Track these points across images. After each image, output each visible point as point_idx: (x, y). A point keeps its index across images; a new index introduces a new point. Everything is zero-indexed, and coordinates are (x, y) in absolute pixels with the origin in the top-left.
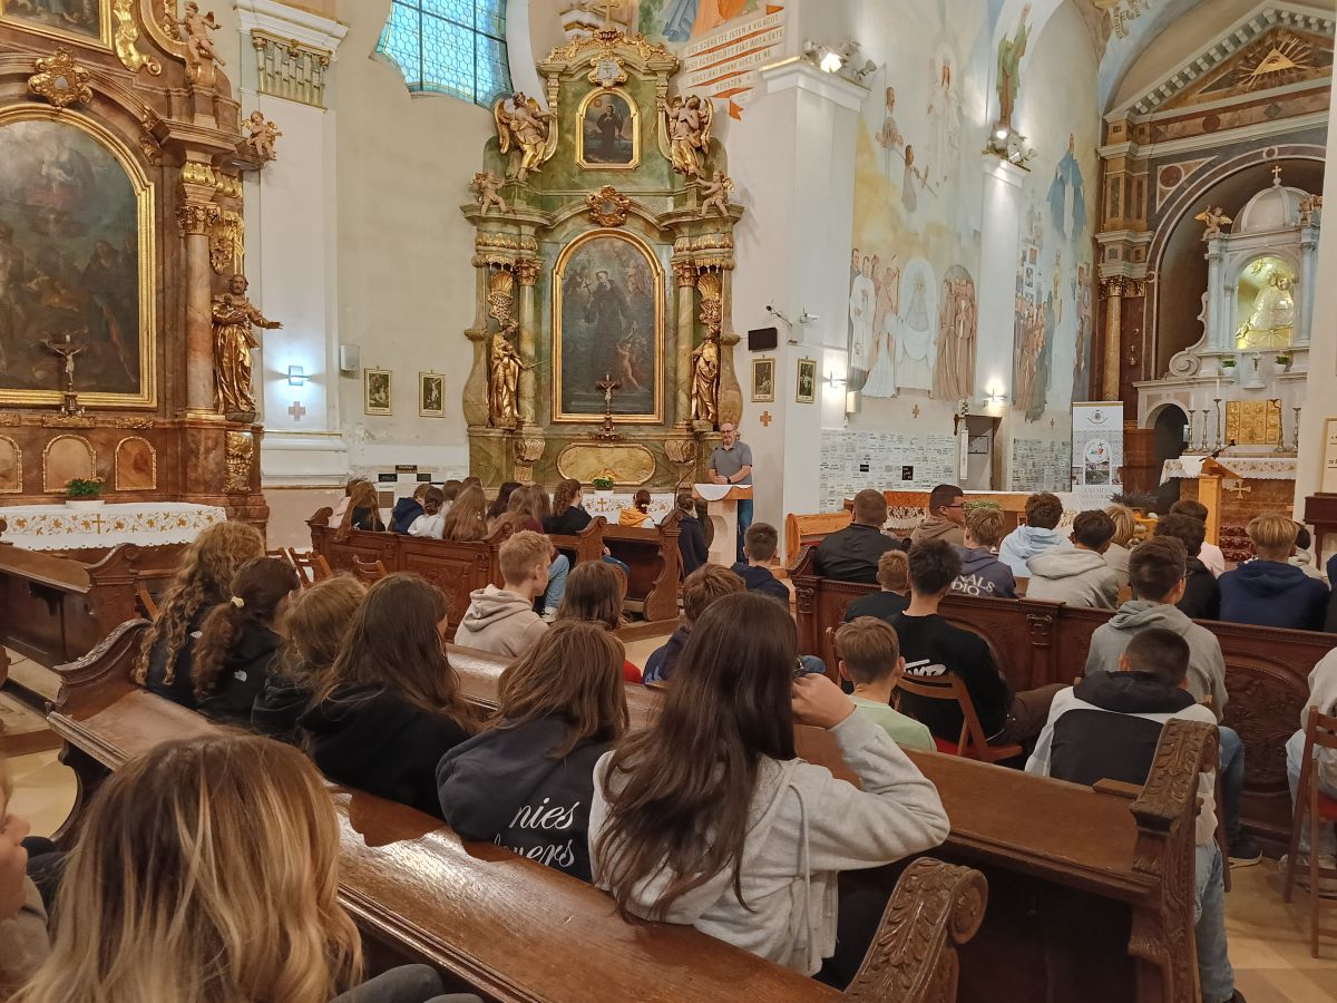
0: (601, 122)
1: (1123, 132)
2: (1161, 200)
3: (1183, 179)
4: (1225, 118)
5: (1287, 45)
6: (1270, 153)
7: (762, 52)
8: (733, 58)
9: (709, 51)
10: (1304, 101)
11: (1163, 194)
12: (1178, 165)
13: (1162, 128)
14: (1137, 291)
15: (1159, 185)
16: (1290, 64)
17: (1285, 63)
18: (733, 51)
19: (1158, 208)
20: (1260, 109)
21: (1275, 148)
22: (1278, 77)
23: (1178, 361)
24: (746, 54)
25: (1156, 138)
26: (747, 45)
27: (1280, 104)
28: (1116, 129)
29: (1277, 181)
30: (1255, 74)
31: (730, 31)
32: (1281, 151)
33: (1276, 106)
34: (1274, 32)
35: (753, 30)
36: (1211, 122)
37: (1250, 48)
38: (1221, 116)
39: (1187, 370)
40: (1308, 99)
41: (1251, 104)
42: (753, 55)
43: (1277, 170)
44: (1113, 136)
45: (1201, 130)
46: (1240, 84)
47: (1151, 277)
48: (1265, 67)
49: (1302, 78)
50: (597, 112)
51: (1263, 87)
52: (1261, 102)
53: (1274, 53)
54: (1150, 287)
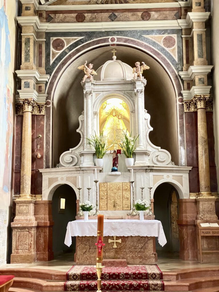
1: (32, 12)
2: (53, 58)
3: (66, 47)
4: (88, 16)
6: (113, 40)
10: (129, 14)
11: (54, 54)
12: (62, 38)
13: (52, 16)
14: (40, 111)
15: (52, 48)
19: (52, 62)
20: (107, 15)
21: (115, 37)
23: (66, 157)
25: (49, 20)
27: (116, 14)
28: (27, 9)
29: (115, 57)
32: (118, 40)
33: (115, 15)
36: (80, 17)
38: (86, 15)
39: (71, 163)
40: (131, 14)
41: (102, 11)
43: (115, 52)
44: (24, 12)
45: (75, 20)
47: (48, 104)
51: (106, 3)
52: (107, 11)
54: (48, 109)
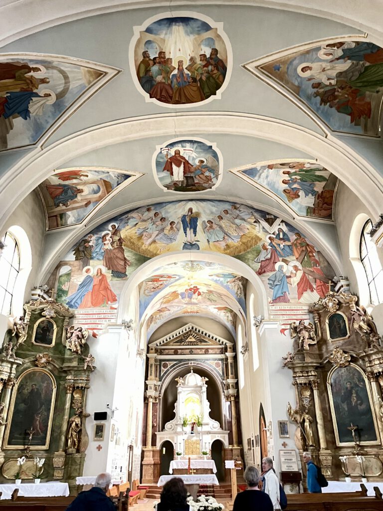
0: (43, 329)
1: (154, 351)
2: (163, 373)
3: (169, 367)
5: (194, 335)
6: (191, 363)
7: (107, 320)
8: (95, 319)
9: (86, 314)
10: (199, 351)
11: (163, 371)
12: (167, 362)
13: (163, 351)
14: (156, 401)
15: (162, 368)
16: (195, 340)
17: (193, 340)
18: (96, 316)
19: (162, 375)
20: (188, 351)
21: (192, 362)
22: (191, 343)
23: (168, 425)
24: (101, 319)
25: (161, 354)
26: (102, 316)
27: (193, 351)
28: (152, 349)
29: (192, 371)
30: (187, 341)
31: (96, 310)
32: (194, 363)
34: (190, 331)
35: (105, 312)
36: (176, 352)
37: (185, 334)
38: (179, 351)
39: (171, 428)
40: (199, 350)
41: (186, 349)
42: (104, 320)
43: (192, 368)
44: (151, 351)
45: (174, 353)
46: (183, 343)
47: (160, 396)
48: (189, 340)
49: (197, 345)
50: (42, 325)
51: (188, 345)
52: (188, 349)
53: (191, 336)
54: (159, 400)
